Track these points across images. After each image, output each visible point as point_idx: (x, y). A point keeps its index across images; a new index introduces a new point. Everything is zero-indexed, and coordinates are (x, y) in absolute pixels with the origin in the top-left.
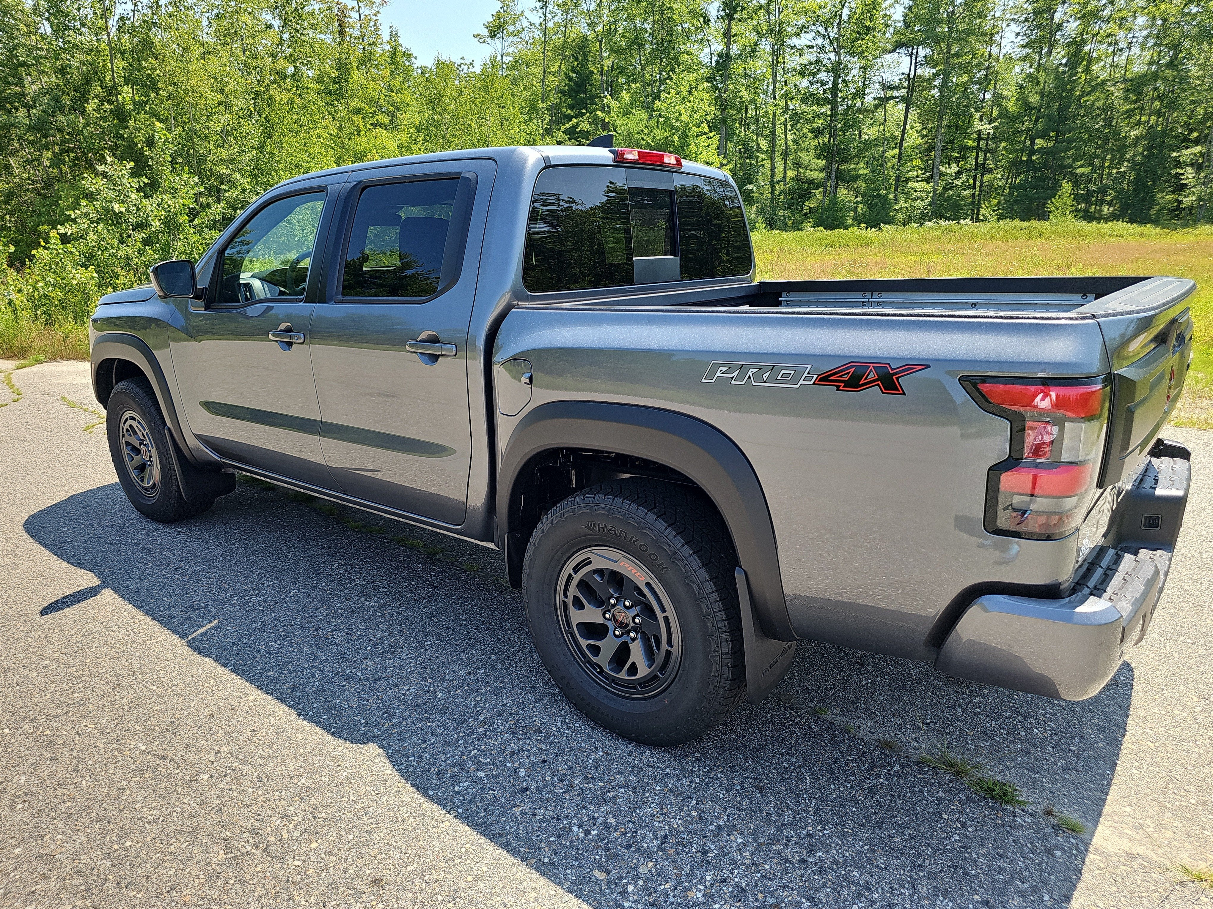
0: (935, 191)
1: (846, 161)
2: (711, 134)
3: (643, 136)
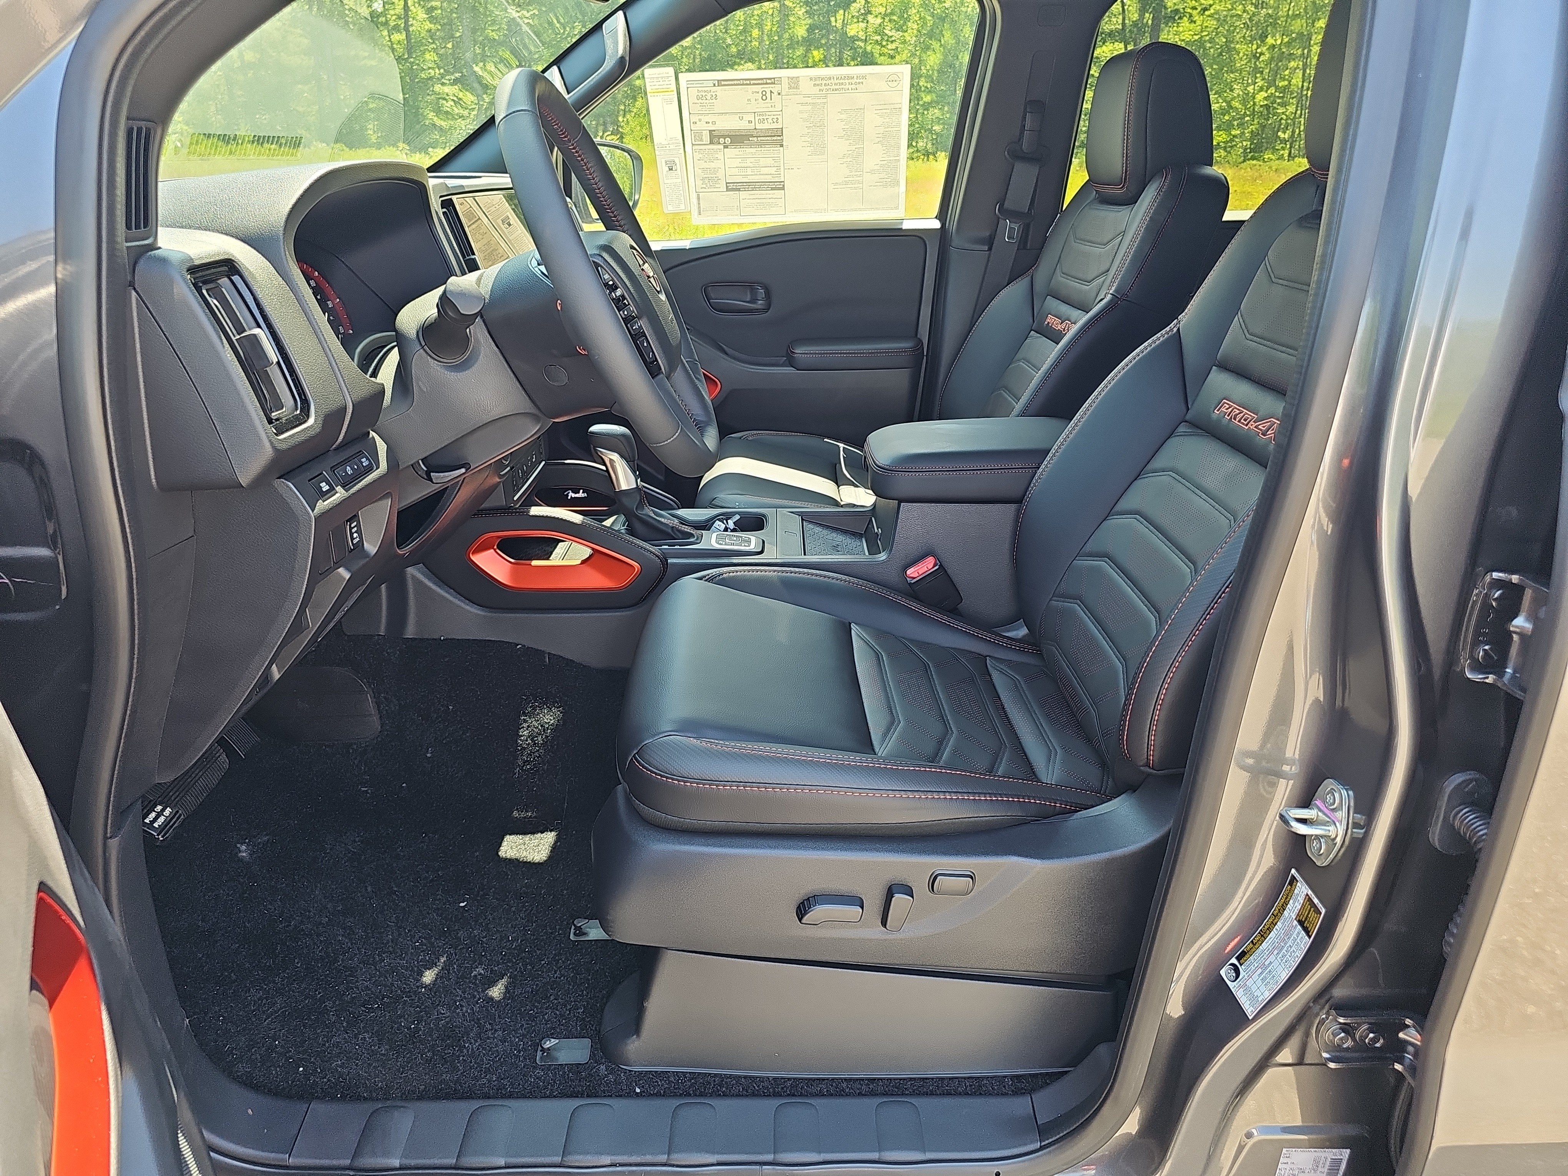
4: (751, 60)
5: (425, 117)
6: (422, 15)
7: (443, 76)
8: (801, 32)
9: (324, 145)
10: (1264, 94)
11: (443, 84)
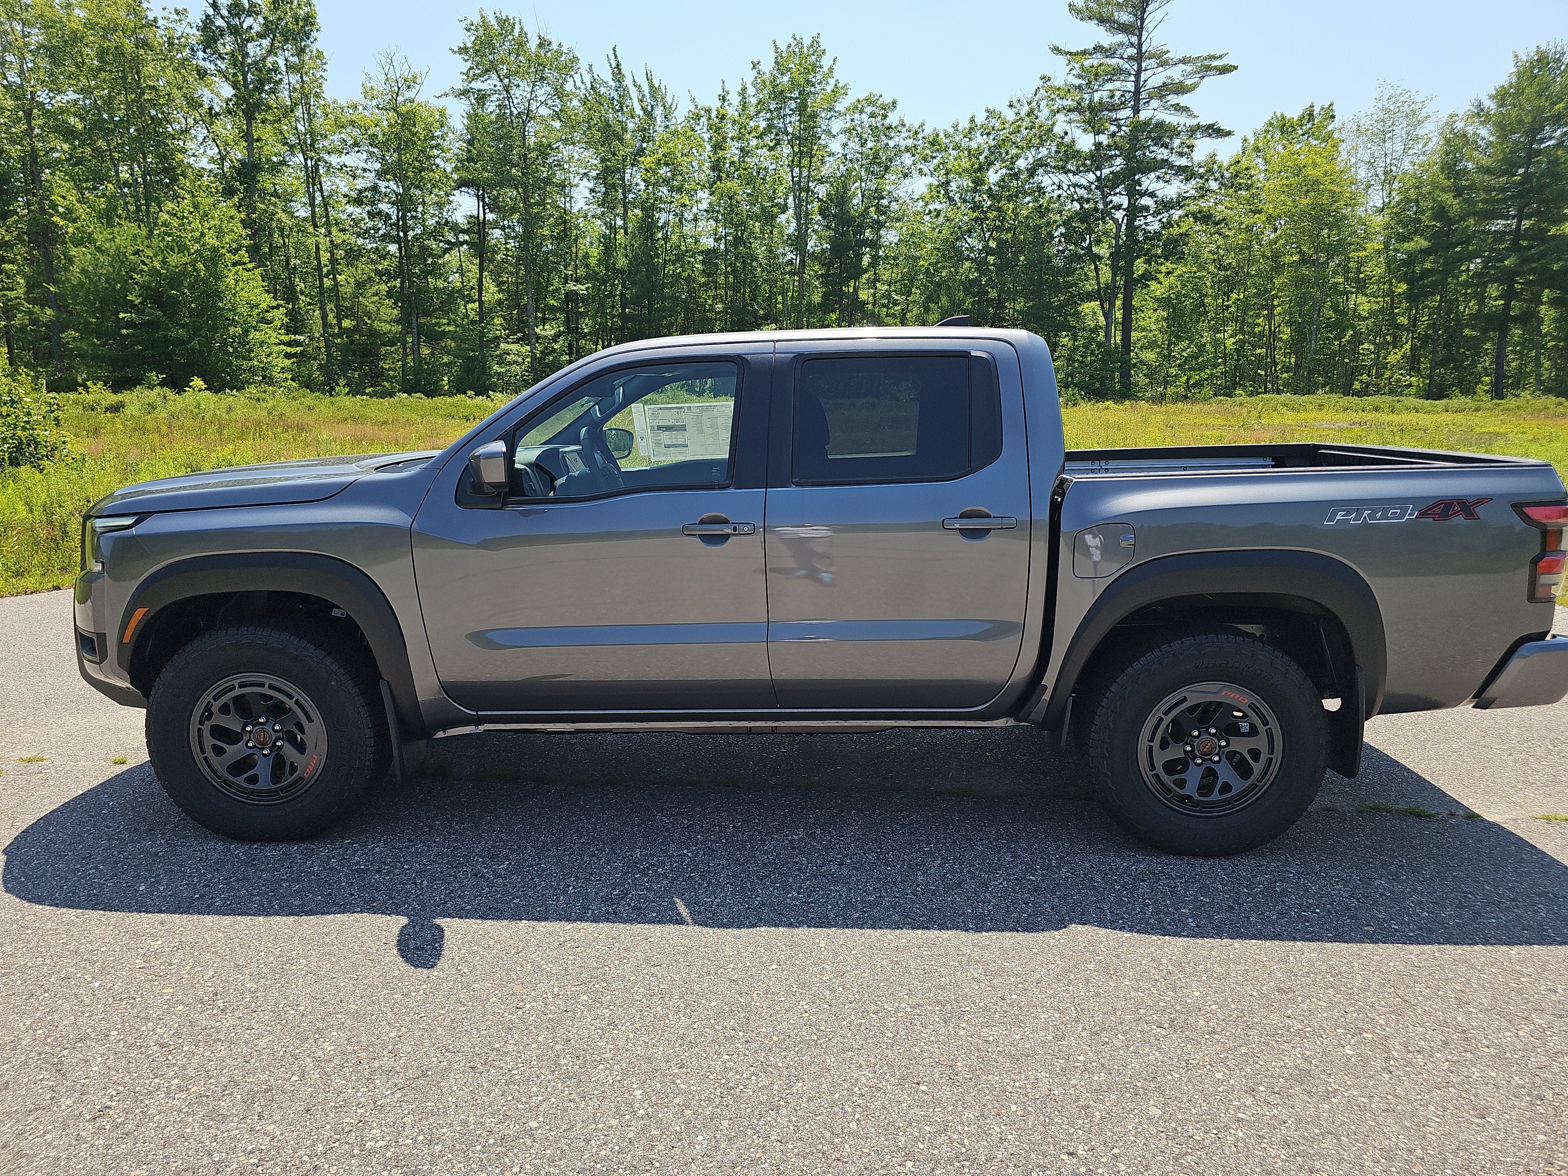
0: (533, 356)
1: (427, 313)
2: (250, 266)
3: (144, 259)
4: (776, 321)
5: (490, 368)
6: (493, 288)
7: (508, 336)
8: (817, 298)
9: (406, 395)
10: (1233, 340)
11: (508, 343)
